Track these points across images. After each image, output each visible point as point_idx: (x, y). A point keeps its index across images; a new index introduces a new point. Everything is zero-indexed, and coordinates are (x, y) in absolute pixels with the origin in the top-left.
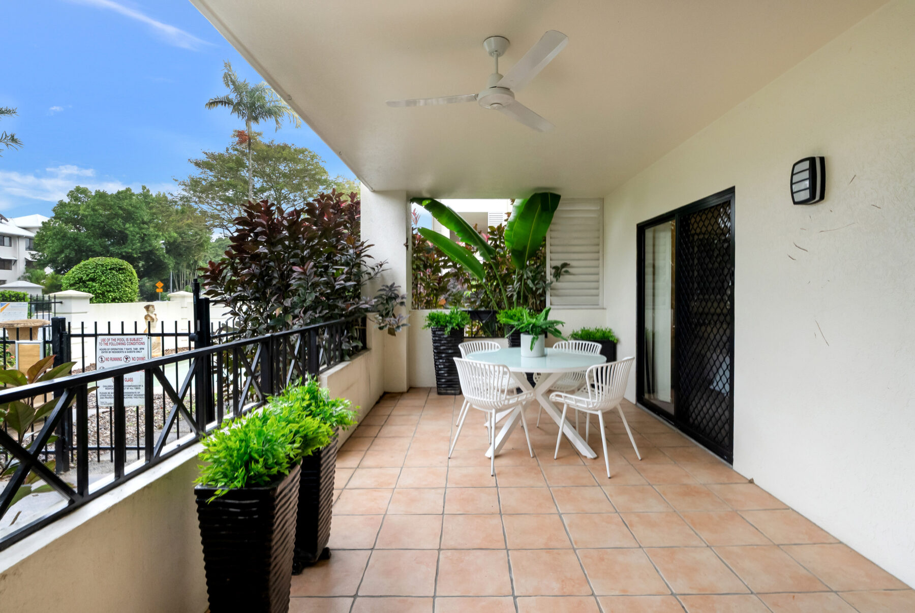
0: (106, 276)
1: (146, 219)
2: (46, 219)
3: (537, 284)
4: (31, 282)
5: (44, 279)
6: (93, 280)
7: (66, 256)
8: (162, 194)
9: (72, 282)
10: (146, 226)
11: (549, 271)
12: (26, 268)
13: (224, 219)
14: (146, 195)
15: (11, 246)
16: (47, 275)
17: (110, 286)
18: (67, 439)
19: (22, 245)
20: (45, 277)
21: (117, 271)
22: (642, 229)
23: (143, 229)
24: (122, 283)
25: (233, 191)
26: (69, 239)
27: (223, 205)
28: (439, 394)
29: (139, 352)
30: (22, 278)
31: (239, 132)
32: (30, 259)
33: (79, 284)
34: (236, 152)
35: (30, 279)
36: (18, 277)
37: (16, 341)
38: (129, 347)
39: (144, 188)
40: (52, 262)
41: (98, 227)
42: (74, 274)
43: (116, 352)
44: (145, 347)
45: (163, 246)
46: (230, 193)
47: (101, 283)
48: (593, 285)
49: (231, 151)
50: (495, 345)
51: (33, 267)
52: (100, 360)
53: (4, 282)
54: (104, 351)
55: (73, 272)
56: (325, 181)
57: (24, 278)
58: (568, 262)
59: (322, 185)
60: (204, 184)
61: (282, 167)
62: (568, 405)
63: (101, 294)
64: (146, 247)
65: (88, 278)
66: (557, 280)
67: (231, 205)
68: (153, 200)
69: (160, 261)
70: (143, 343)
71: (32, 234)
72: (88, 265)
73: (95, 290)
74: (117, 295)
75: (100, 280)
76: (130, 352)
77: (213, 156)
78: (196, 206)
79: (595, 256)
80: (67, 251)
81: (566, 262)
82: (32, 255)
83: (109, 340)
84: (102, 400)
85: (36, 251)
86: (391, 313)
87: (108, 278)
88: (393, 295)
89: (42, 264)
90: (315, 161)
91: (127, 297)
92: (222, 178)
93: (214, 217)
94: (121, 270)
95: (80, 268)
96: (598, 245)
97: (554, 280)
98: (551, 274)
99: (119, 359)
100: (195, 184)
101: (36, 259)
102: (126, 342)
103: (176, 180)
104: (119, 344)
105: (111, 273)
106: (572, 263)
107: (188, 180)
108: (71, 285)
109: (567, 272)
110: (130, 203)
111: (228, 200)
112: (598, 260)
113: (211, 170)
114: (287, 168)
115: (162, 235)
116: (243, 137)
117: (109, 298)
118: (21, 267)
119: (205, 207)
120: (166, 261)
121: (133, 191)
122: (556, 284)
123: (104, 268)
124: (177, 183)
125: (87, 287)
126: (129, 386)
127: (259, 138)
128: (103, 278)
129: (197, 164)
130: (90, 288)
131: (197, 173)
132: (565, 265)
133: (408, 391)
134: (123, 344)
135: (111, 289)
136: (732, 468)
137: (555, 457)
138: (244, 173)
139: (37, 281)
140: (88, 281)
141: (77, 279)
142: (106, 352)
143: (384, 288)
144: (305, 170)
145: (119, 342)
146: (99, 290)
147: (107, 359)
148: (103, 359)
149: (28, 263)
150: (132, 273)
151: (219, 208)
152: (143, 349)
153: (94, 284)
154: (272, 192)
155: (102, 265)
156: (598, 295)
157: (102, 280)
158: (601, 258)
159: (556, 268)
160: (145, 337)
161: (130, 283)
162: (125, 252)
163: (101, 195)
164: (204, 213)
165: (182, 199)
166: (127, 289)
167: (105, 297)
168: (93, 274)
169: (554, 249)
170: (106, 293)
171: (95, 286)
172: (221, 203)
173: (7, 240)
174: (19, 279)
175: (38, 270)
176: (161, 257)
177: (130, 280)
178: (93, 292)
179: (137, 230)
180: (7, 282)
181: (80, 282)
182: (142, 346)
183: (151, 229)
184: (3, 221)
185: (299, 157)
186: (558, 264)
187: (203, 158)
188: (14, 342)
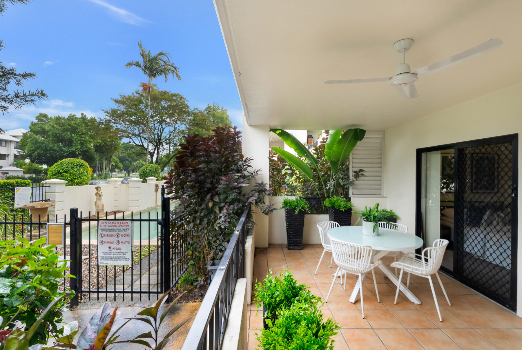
0: (73, 170)
1: (84, 131)
2: (25, 131)
3: (344, 181)
4: (17, 167)
5: (24, 165)
6: (66, 172)
7: (38, 153)
8: (93, 118)
9: (54, 173)
10: (84, 136)
11: (351, 174)
12: (14, 159)
13: (129, 133)
14: (84, 118)
15: (6, 146)
16: (26, 163)
17: (76, 176)
18: (78, 285)
19: (13, 146)
20: (25, 164)
21: (79, 167)
22: (420, 152)
23: (83, 137)
24: (82, 174)
25: (134, 117)
26: (40, 143)
27: (129, 124)
28: (289, 249)
29: (125, 231)
30: (12, 165)
31: (144, 84)
32: (17, 154)
33: (58, 174)
34: (138, 95)
35: (17, 165)
36: (10, 164)
37: (47, 223)
38: (119, 228)
39: (82, 114)
40: (29, 156)
41: (56, 136)
42: (55, 169)
43: (111, 231)
44: (130, 228)
45: (93, 148)
46: (133, 118)
47: (71, 174)
48: (378, 182)
49: (135, 94)
50: (335, 224)
51: (18, 158)
52: (101, 235)
53: (1, 167)
54: (103, 230)
55: (54, 167)
56: (188, 112)
57: (13, 165)
58: (363, 169)
59: (185, 114)
60: (119, 113)
61: (163, 103)
62: (404, 270)
63: (70, 180)
64: (84, 148)
65: (63, 171)
66: (356, 180)
67: (133, 124)
68: (88, 121)
69: (91, 156)
70: (128, 226)
71: (18, 140)
72: (63, 163)
73: (67, 178)
74: (79, 181)
75: (70, 172)
76: (120, 231)
77: (124, 97)
78: (114, 125)
79: (379, 165)
80: (38, 151)
81: (362, 168)
82: (18, 152)
83: (107, 223)
84: (101, 261)
85: (21, 149)
86: (262, 201)
87: (75, 171)
88: (263, 189)
89: (24, 157)
90: (182, 100)
91: (85, 182)
92: (129, 109)
93: (123, 131)
94: (82, 166)
95: (58, 165)
96: (381, 159)
97: (355, 179)
98: (353, 176)
99: (113, 236)
100: (113, 113)
101: (20, 154)
102: (118, 225)
103: (103, 110)
104: (113, 226)
105: (76, 168)
106: (366, 169)
107: (110, 110)
108: (53, 175)
109: (363, 175)
110: (75, 123)
111: (131, 122)
112: (381, 167)
113: (124, 105)
114: (166, 104)
115: (93, 141)
116: (146, 87)
117: (75, 182)
118: (11, 159)
119: (119, 126)
120: (95, 156)
121: (77, 116)
122: (356, 182)
123: (73, 165)
124: (103, 112)
125: (62, 176)
126: (119, 253)
127: (155, 88)
128: (72, 171)
129: (116, 101)
130: (64, 177)
131: (115, 106)
132: (361, 171)
133: (269, 247)
134: (115, 226)
135: (76, 178)
136: (516, 315)
137: (395, 303)
138: (142, 106)
139: (21, 167)
140: (63, 172)
141: (57, 172)
142: (105, 231)
143: (257, 185)
144: (176, 106)
145: (113, 224)
146: (70, 178)
147: (105, 236)
148: (103, 236)
149: (16, 156)
150: (87, 167)
151: (126, 126)
152: (128, 229)
153: (67, 175)
154: (158, 118)
155: (71, 163)
156: (380, 189)
157: (71, 172)
158: (383, 167)
159: (355, 172)
160: (130, 222)
161: (86, 173)
162: (72, 150)
163: (58, 119)
164: (118, 129)
165: (106, 121)
166: (85, 177)
167: (73, 182)
168: (66, 169)
169: (355, 161)
170: (73, 180)
171: (67, 176)
172: (128, 123)
173: (4, 143)
174: (10, 165)
175: (21, 161)
176: (92, 154)
177: (87, 172)
178: (66, 179)
179: (79, 138)
180: (3, 167)
181: (59, 173)
182: (127, 227)
183: (87, 138)
184: (2, 132)
185: (174, 98)
186: (357, 170)
187: (120, 98)
188: (46, 224)
